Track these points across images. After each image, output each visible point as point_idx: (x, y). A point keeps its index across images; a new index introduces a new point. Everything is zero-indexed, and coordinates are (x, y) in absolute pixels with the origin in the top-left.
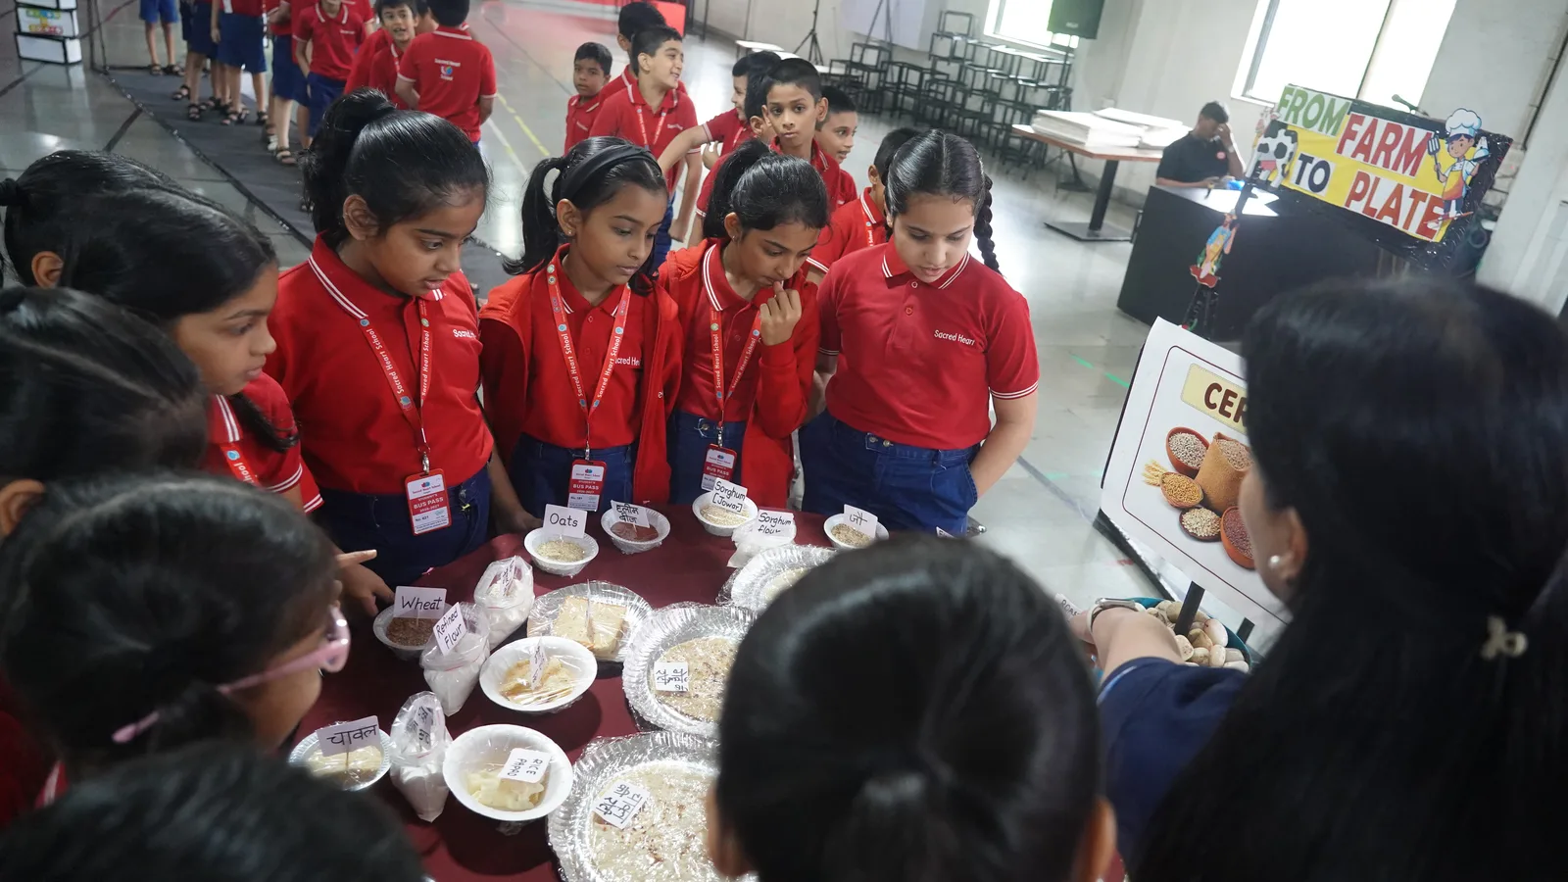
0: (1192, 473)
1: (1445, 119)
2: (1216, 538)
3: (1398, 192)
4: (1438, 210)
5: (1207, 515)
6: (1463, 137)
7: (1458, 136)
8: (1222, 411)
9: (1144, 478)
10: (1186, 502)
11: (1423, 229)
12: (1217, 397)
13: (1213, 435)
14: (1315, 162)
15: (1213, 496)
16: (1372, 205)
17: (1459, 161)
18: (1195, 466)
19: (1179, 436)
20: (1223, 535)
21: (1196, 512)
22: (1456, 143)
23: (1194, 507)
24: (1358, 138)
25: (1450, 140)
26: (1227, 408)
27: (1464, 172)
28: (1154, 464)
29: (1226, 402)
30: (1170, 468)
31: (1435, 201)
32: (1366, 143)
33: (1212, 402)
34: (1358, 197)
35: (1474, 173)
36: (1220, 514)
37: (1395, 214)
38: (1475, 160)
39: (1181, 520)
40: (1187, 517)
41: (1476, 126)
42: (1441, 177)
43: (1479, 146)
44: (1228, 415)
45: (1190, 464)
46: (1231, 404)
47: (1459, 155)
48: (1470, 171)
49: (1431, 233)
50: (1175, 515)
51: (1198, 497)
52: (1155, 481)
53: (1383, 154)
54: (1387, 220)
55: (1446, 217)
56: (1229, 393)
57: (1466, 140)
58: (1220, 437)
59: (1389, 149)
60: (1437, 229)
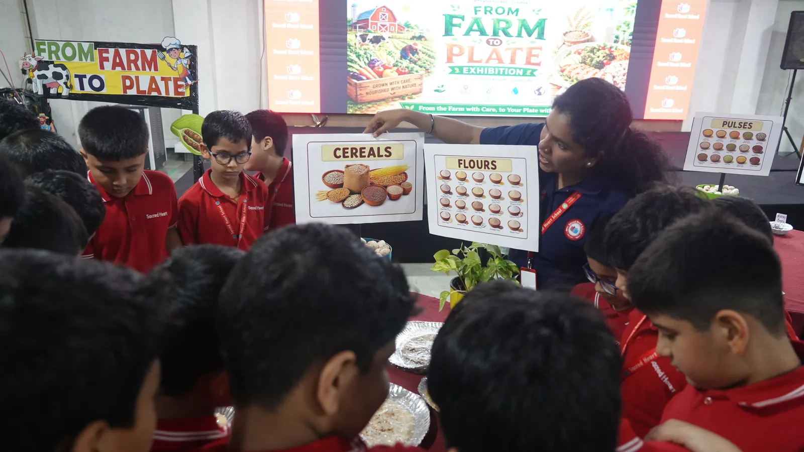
0: (341, 186)
1: (160, 43)
2: (362, 202)
3: (153, 80)
4: (179, 83)
5: (355, 197)
6: (174, 49)
7: (171, 49)
8: (344, 157)
9: (317, 200)
10: (342, 197)
11: (176, 92)
12: (339, 153)
13: (344, 167)
14: (88, 77)
15: (353, 189)
16: (141, 89)
17: (178, 60)
18: (341, 182)
19: (328, 175)
20: (365, 200)
21: (349, 198)
22: (172, 53)
23: (347, 198)
24: (111, 59)
25: (169, 51)
26: (346, 155)
27: (184, 65)
28: (320, 192)
29: (344, 153)
30: (329, 189)
31: (176, 80)
32: (118, 61)
33: (338, 155)
34: (131, 87)
35: (189, 63)
36: (359, 193)
37: (157, 89)
38: (186, 58)
39: (343, 205)
40: (346, 203)
41: (178, 43)
42: (174, 68)
43: (185, 52)
44: (348, 157)
45: (338, 183)
46: (347, 153)
47: (177, 57)
48: (186, 63)
49: (183, 93)
50: (340, 205)
51: (348, 192)
52: (324, 198)
53: (132, 65)
54: (154, 94)
55: (187, 85)
56: (344, 149)
57: (176, 50)
58: (348, 166)
59: (135, 62)
60: (185, 91)
